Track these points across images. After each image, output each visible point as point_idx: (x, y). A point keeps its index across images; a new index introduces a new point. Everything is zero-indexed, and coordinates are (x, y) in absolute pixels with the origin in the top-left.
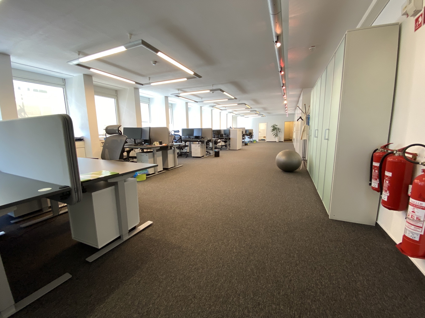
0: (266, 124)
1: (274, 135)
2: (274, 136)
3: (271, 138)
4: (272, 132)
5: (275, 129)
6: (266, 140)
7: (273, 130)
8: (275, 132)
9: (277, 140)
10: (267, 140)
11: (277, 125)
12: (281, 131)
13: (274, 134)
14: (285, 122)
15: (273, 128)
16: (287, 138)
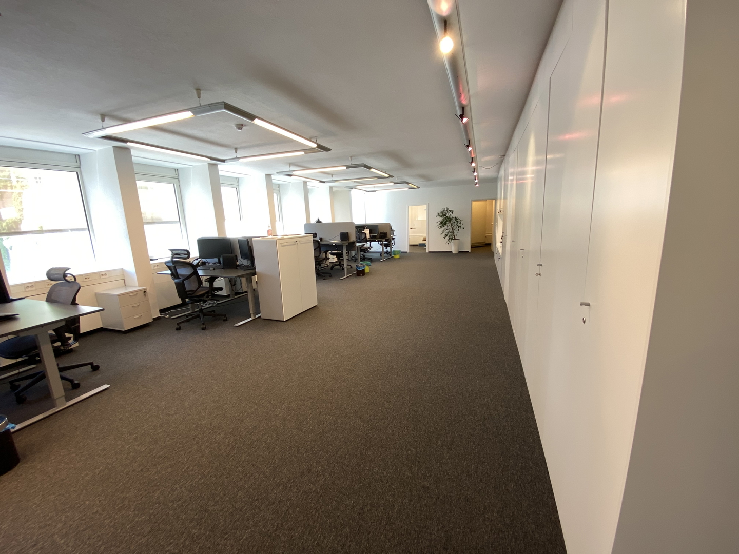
0: (425, 207)
1: (446, 235)
2: (447, 238)
3: (438, 243)
4: (441, 227)
5: (447, 220)
6: (427, 247)
7: (443, 224)
8: (448, 228)
9: (453, 248)
10: (430, 248)
11: (451, 211)
12: (462, 226)
13: (444, 234)
14: (472, 201)
15: (441, 219)
16: (479, 240)
